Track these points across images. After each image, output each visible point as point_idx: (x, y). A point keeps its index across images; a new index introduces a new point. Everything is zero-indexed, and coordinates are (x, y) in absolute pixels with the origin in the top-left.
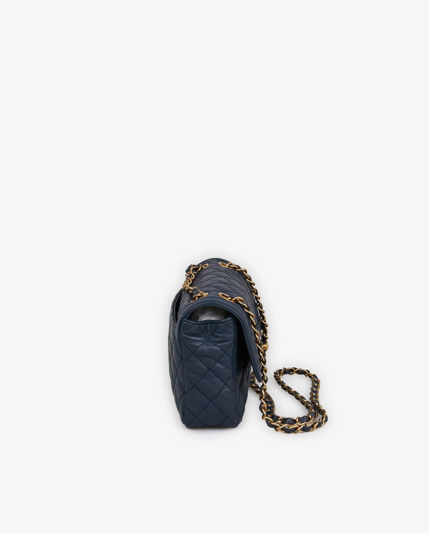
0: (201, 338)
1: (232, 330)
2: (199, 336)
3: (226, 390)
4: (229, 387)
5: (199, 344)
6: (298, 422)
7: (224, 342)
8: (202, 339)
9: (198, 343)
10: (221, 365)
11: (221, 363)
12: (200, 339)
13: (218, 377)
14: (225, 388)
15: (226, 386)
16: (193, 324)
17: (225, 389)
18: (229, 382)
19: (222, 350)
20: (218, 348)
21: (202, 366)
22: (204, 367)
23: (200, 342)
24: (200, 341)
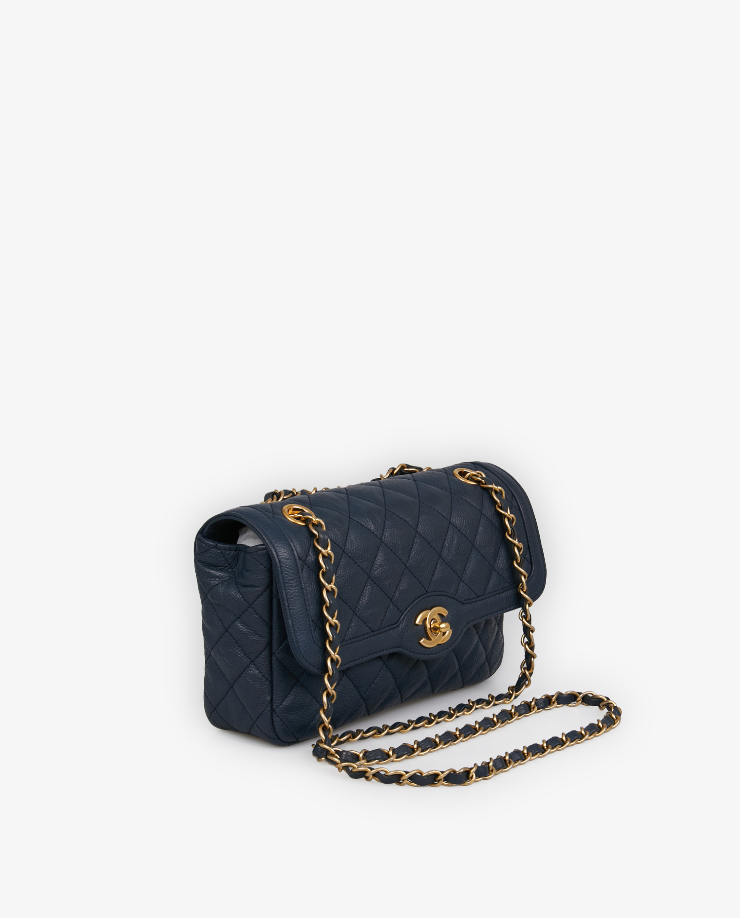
0: (220, 573)
1: (262, 567)
2: (223, 569)
3: (252, 672)
4: (258, 669)
5: (214, 582)
6: (363, 759)
7: (249, 586)
8: (222, 575)
9: (214, 580)
10: (242, 626)
11: (243, 623)
12: (218, 574)
13: (240, 647)
14: (251, 668)
15: (253, 666)
16: (208, 545)
17: (250, 670)
18: (259, 660)
19: (244, 600)
20: (239, 596)
21: (216, 621)
22: (219, 623)
23: (217, 579)
24: (218, 577)
